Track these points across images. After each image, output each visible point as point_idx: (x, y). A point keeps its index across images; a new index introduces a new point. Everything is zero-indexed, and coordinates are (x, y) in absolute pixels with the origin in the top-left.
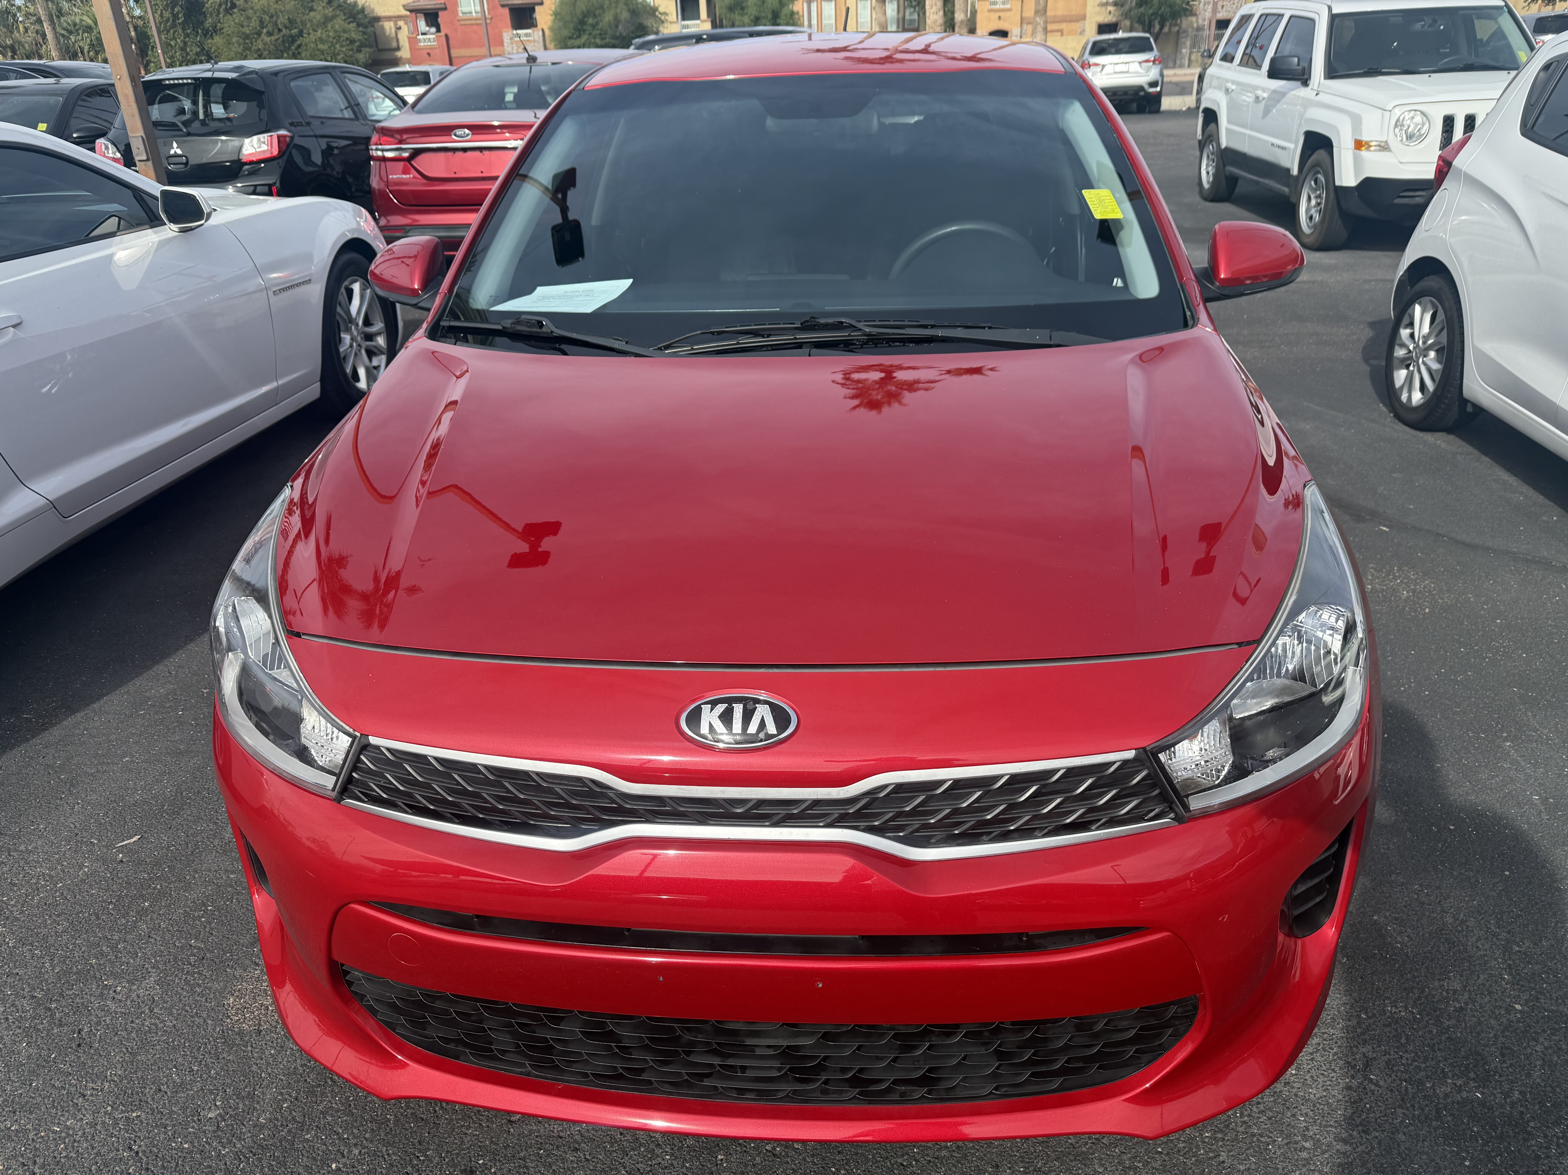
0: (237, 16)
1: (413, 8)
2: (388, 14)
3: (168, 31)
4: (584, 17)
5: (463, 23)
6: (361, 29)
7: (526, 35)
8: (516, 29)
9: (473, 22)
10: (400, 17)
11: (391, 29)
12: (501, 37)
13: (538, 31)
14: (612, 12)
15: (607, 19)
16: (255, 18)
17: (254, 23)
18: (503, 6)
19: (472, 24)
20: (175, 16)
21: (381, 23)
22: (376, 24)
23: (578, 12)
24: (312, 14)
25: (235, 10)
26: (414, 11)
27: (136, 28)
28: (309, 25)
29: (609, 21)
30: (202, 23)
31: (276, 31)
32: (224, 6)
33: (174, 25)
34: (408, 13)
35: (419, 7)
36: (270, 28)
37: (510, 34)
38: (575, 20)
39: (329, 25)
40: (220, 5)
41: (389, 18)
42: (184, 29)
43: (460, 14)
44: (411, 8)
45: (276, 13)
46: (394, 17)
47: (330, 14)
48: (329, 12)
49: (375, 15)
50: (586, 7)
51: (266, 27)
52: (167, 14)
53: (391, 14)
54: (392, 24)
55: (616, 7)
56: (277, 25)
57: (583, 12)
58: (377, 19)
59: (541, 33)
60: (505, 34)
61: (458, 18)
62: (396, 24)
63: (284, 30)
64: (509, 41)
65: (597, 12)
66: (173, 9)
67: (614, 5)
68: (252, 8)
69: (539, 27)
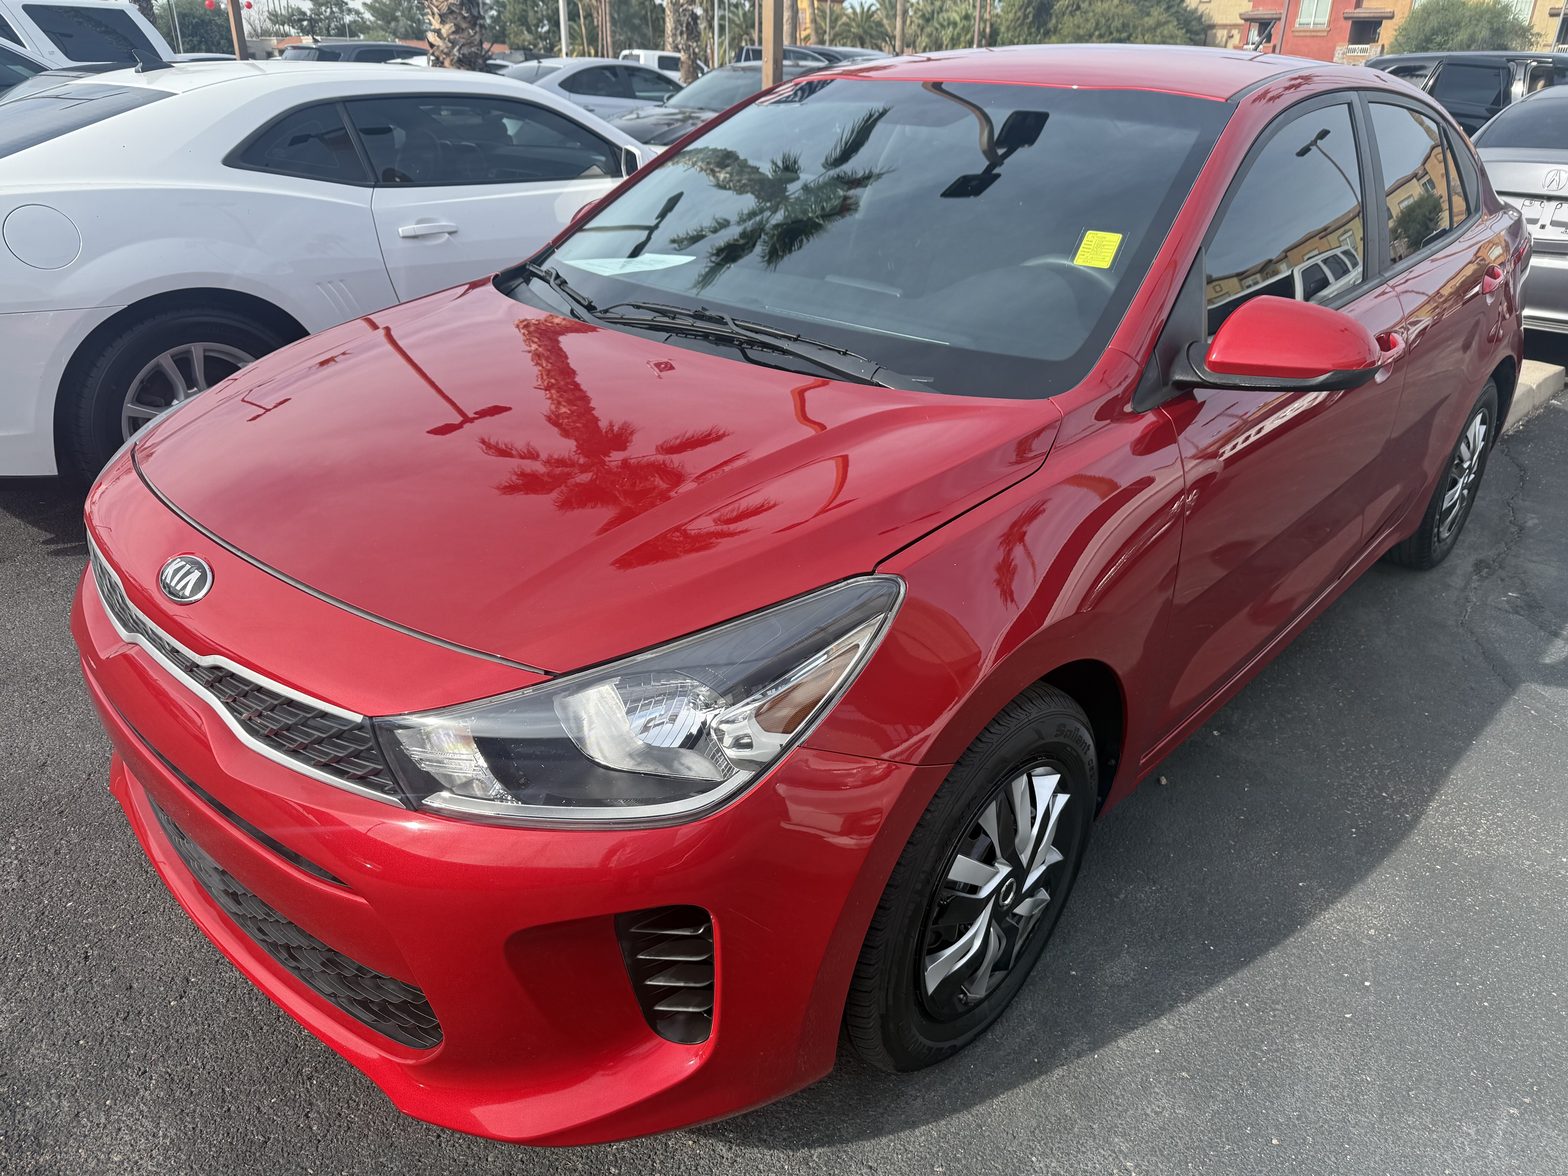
0: (1078, 18)
1: (1249, 17)
2: (1224, 22)
3: (1015, 29)
4: (1433, 35)
5: (1297, 34)
6: (1188, 35)
7: (1362, 51)
8: (1353, 44)
9: (1308, 34)
10: (1235, 26)
11: (1222, 38)
12: (1333, 50)
13: (1377, 47)
14: (1469, 31)
15: (1459, 38)
16: (1093, 21)
17: (1091, 25)
18: (1346, 18)
19: (1306, 36)
20: (1026, 16)
21: (1214, 31)
22: (1209, 32)
23: (1427, 29)
24: (1146, 19)
25: (1078, 13)
26: (1249, 20)
27: (992, 25)
28: (1139, 29)
29: (1462, 41)
30: (1045, 23)
31: (1107, 33)
32: (1070, 8)
33: (1022, 24)
34: (1242, 22)
35: (1256, 17)
36: (1103, 30)
37: (1344, 49)
38: (1421, 36)
39: (1159, 31)
40: (1067, 7)
41: (1224, 26)
42: (1029, 28)
43: (1297, 25)
44: (1246, 17)
45: (1113, 16)
46: (1230, 25)
47: (1163, 20)
48: (1163, 18)
49: (1212, 22)
50: (1439, 23)
51: (1099, 30)
52: (1020, 14)
53: (1228, 22)
54: (1225, 32)
55: (1477, 25)
56: (1110, 27)
57: (1433, 29)
58: (1212, 27)
59: (1379, 49)
60: (1338, 48)
61: (1293, 29)
62: (1229, 32)
63: (1115, 34)
64: (1340, 56)
65: (1450, 30)
66: (1025, 10)
67: (1474, 22)
68: (1093, 11)
69: (1380, 42)
